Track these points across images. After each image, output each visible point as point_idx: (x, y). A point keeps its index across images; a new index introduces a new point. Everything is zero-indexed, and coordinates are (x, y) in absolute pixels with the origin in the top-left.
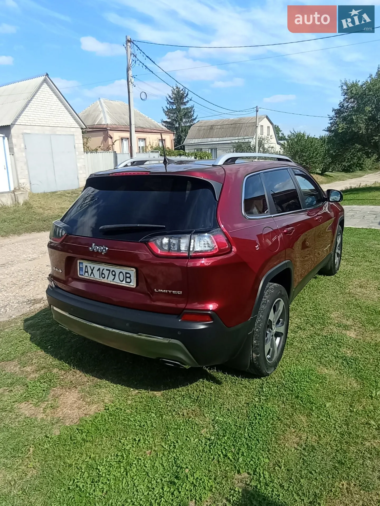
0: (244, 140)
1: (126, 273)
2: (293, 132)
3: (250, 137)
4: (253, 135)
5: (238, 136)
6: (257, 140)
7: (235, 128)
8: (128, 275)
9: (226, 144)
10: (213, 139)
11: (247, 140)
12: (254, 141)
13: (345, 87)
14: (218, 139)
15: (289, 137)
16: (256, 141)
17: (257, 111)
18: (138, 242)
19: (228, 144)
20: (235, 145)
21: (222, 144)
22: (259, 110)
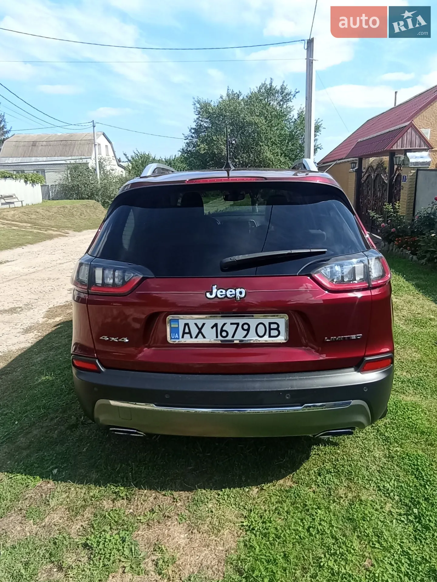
0: (81, 160)
1: (270, 324)
2: (137, 152)
3: (87, 157)
4: (91, 155)
5: (71, 156)
6: (98, 161)
7: (65, 145)
8: (274, 326)
9: (57, 165)
10: (38, 158)
11: (84, 161)
12: (94, 162)
13: (198, 106)
14: (45, 159)
15: (133, 158)
16: (96, 161)
17: (94, 126)
18: (296, 275)
19: (59, 165)
20: (69, 166)
21: (52, 165)
22: (96, 125)
